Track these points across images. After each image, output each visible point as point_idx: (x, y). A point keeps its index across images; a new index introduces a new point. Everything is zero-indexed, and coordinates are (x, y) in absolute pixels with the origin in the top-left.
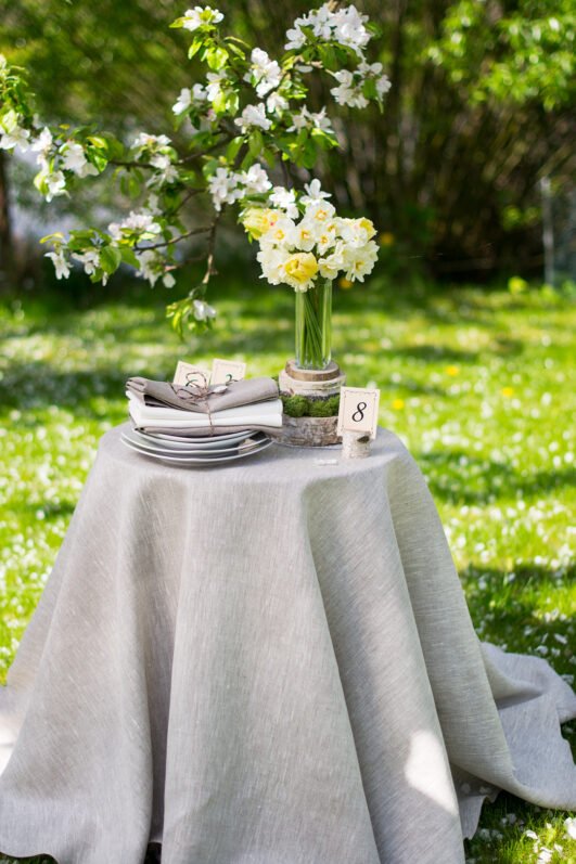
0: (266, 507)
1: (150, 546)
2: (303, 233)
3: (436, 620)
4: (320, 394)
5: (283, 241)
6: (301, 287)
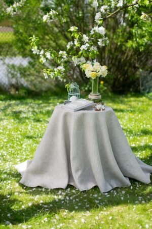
5: (90, 70)
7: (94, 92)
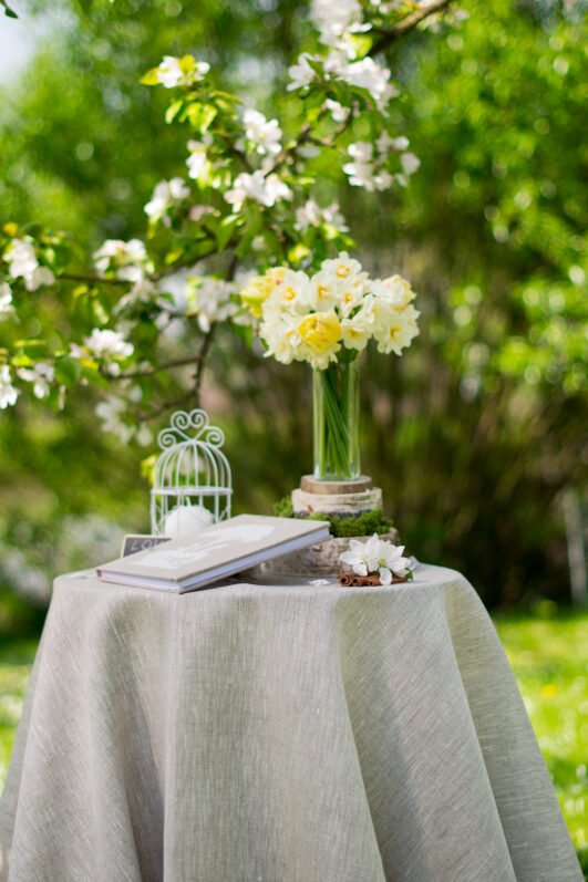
0: (281, 628)
1: (130, 696)
2: (320, 289)
3: (516, 812)
4: (348, 509)
5: (293, 302)
6: (319, 362)
7: (328, 469)
